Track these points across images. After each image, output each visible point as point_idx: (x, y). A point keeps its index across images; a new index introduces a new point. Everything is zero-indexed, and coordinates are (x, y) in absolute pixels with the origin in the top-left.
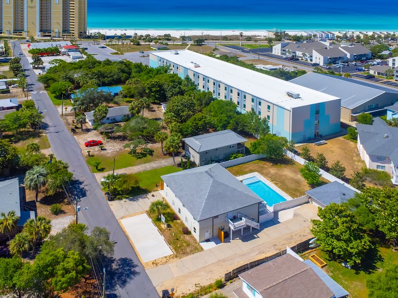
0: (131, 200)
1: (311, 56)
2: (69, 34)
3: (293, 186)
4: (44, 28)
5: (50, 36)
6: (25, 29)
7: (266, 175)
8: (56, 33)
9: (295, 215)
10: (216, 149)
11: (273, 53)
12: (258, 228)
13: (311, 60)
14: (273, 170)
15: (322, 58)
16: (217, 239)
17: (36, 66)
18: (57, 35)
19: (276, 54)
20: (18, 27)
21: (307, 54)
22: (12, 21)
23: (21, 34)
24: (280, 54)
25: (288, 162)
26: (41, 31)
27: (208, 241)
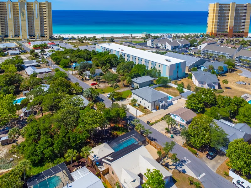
0: (121, 101)
1: (165, 46)
2: (44, 37)
3: (174, 94)
4: (31, 34)
5: (34, 38)
6: (21, 35)
7: (164, 91)
8: (37, 36)
9: (178, 102)
10: (144, 82)
11: (147, 45)
12: (168, 106)
13: (165, 48)
14: (166, 90)
15: (170, 46)
16: (156, 109)
17: (42, 54)
18: (38, 37)
19: (149, 45)
20: (16, 33)
21: (163, 45)
22: (13, 29)
23: (19, 37)
24: (150, 46)
25: (170, 87)
26: (29, 35)
27: (153, 110)
